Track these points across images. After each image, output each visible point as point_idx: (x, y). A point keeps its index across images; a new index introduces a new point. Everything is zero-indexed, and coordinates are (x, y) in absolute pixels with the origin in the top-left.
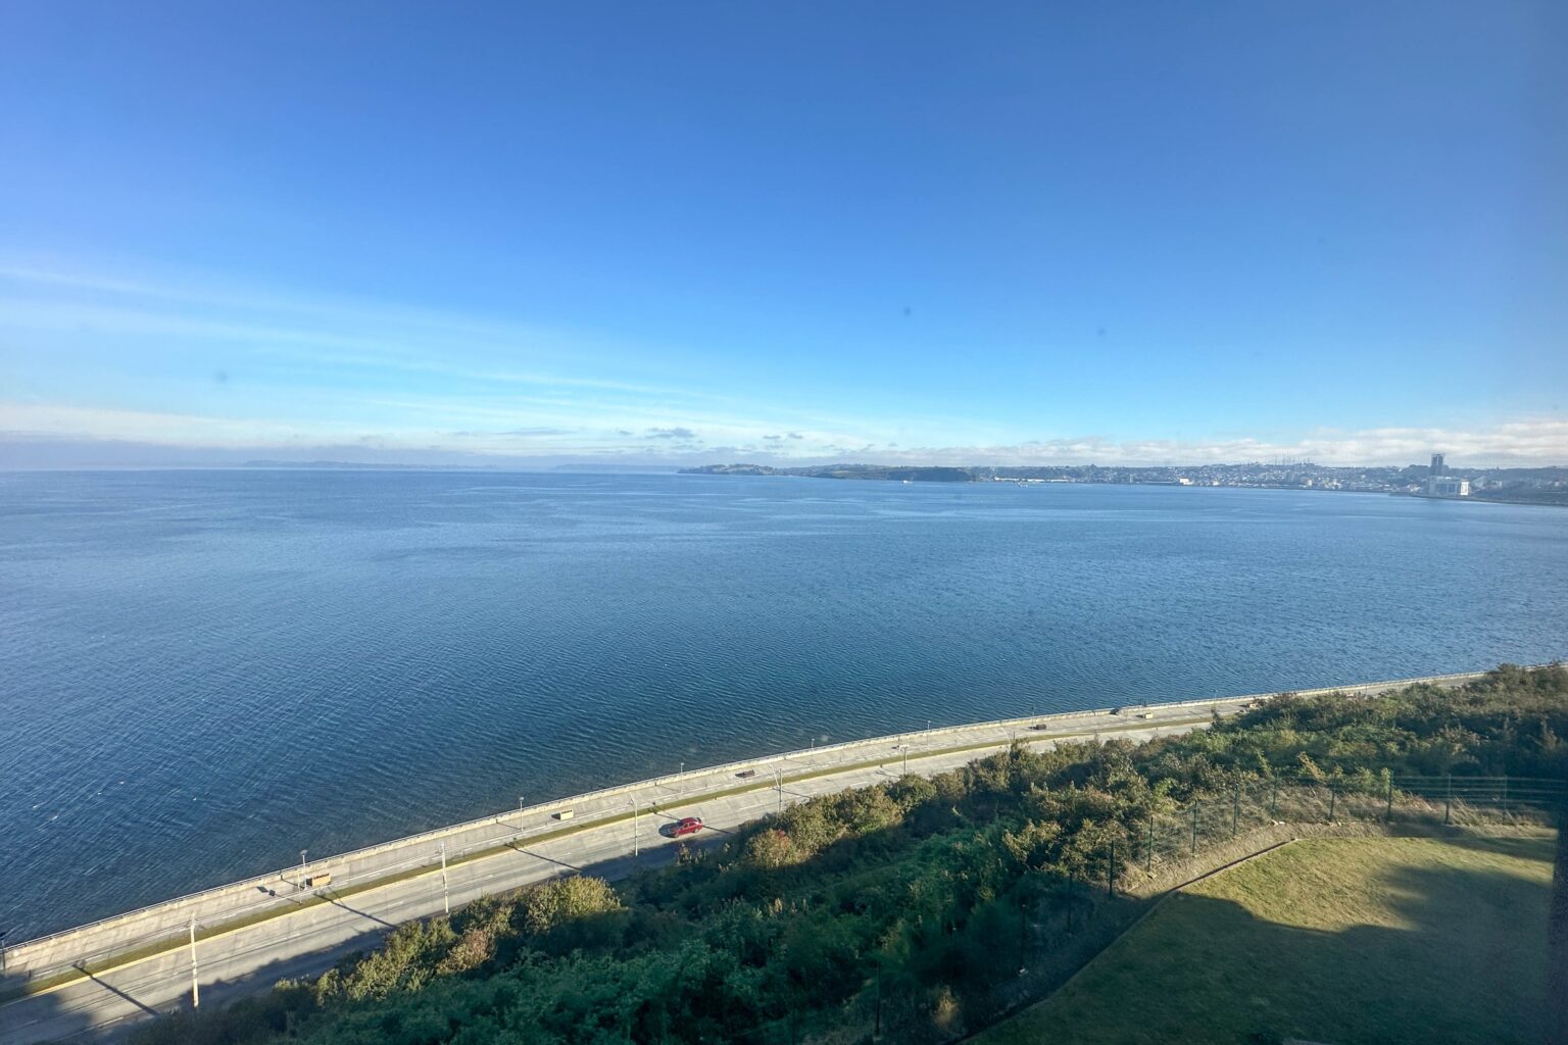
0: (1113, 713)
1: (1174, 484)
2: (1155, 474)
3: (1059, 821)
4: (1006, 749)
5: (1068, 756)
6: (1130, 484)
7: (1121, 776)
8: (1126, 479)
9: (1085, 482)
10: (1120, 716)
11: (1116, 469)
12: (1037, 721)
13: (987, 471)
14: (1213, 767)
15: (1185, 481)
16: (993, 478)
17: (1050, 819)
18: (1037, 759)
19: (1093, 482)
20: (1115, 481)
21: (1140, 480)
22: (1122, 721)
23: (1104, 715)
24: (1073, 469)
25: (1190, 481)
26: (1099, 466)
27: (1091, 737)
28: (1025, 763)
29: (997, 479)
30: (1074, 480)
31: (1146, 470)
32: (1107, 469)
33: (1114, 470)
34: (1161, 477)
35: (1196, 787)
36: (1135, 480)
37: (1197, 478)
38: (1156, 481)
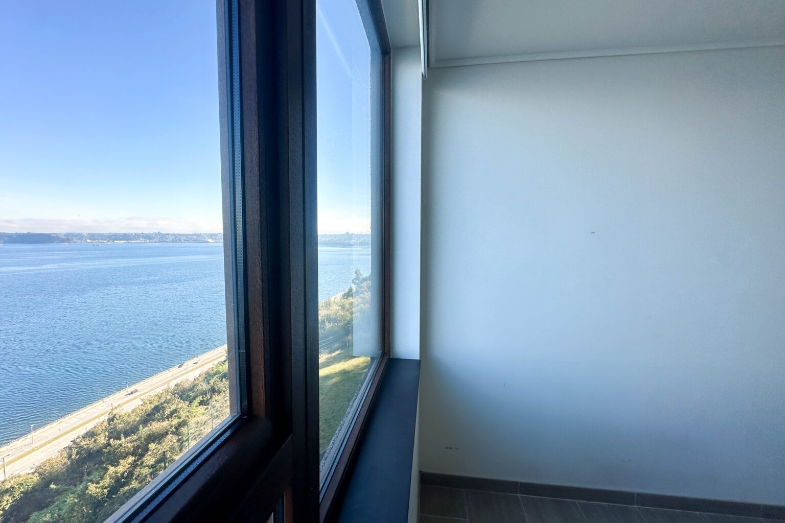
0: (180, 367)
1: (205, 242)
2: (195, 237)
3: (133, 454)
4: (106, 417)
5: (150, 403)
6: (182, 242)
7: (173, 407)
8: (180, 241)
9: (155, 242)
10: (184, 366)
11: (174, 235)
12: (129, 390)
13: (80, 236)
14: (222, 381)
15: (210, 240)
16: (85, 240)
17: (127, 454)
18: (129, 415)
19: (159, 242)
20: (174, 241)
21: (187, 240)
22: (186, 369)
23: (175, 370)
24: (147, 235)
25: (213, 240)
26: (163, 233)
27: (165, 386)
28: (119, 421)
29: (88, 241)
30: (148, 241)
31: (190, 235)
32: (168, 234)
33: (172, 235)
34: (198, 238)
35: (214, 395)
36: (184, 240)
37: (216, 239)
38: (195, 241)
